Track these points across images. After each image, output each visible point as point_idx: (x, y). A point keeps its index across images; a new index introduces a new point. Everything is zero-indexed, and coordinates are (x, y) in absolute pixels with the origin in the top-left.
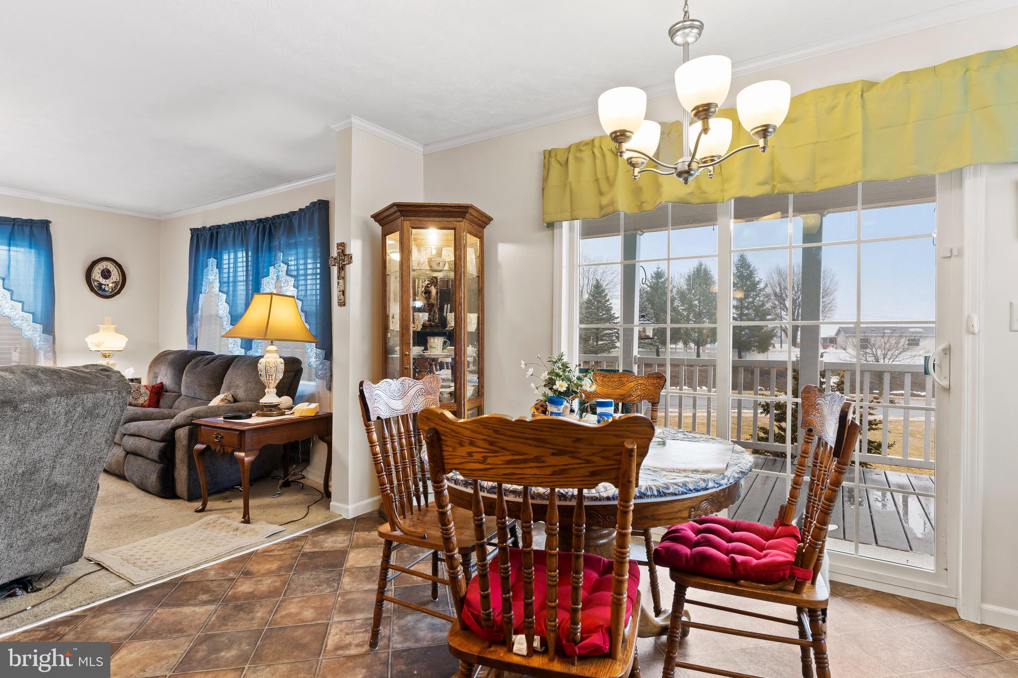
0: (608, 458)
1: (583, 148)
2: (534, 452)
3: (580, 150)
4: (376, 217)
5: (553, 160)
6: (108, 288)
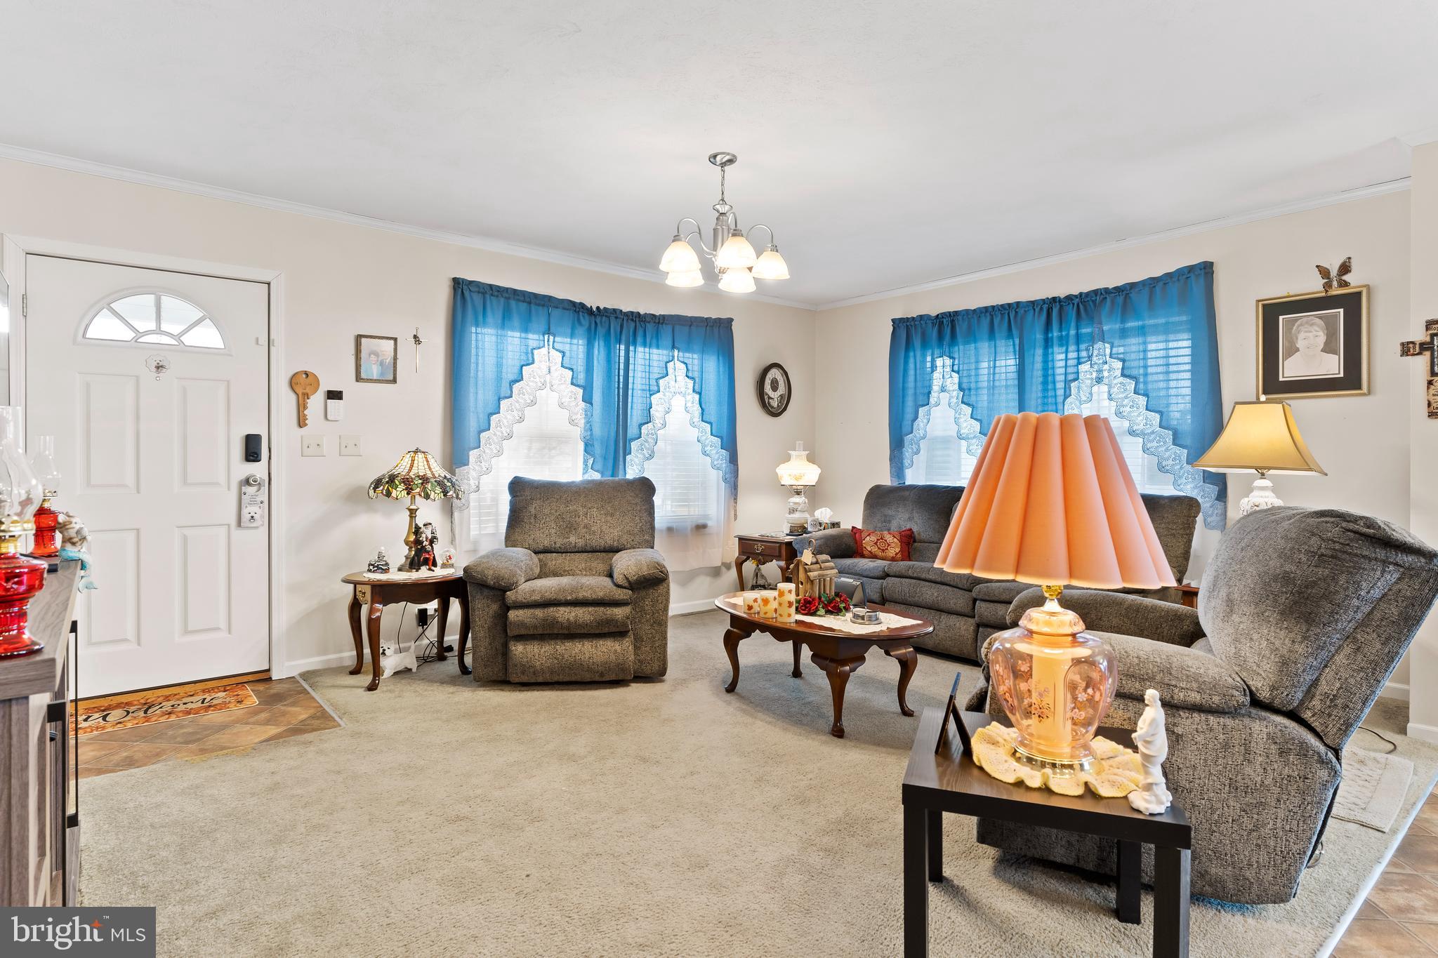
6: (775, 403)
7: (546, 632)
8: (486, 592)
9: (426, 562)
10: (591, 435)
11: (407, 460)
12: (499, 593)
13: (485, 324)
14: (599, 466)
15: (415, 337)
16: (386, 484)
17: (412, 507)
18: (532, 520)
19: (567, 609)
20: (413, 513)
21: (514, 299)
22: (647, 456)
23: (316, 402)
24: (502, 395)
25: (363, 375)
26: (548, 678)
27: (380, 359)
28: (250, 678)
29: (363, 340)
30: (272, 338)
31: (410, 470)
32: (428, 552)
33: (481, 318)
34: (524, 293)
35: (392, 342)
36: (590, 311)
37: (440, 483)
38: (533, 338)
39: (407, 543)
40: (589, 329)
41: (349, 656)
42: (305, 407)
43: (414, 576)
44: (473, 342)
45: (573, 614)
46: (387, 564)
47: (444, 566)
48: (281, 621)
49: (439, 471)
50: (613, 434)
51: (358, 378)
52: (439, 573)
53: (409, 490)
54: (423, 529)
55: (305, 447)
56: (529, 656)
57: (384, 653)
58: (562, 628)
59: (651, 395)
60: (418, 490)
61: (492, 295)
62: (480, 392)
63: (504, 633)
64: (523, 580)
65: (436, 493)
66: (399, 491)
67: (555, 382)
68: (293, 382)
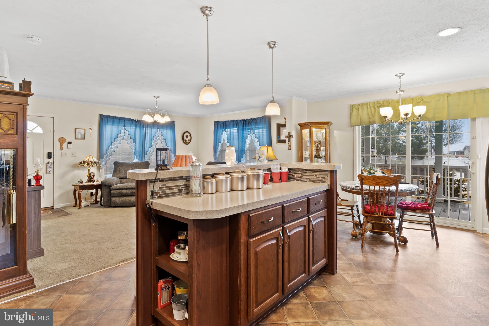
0: (394, 182)
1: (364, 105)
2: (381, 181)
3: (363, 106)
4: (299, 124)
5: (354, 108)
6: (187, 141)
7: (120, 195)
8: (106, 187)
9: (92, 181)
10: (136, 150)
11: (88, 158)
12: (109, 187)
13: (108, 125)
14: (138, 158)
15: (90, 128)
16: (82, 163)
17: (89, 168)
18: (119, 171)
19: (125, 190)
20: (89, 170)
21: (115, 119)
22: (151, 155)
23: (65, 144)
24: (112, 142)
25: (77, 138)
26: (120, 205)
27: (81, 134)
28: (49, 208)
29: (77, 130)
30: (54, 130)
31: (88, 160)
32: (93, 178)
33: (107, 123)
34: (118, 117)
35: (84, 130)
36: (135, 121)
37: (95, 163)
38: (121, 128)
39: (88, 177)
40: (135, 125)
41: (73, 203)
42: (62, 146)
43: (89, 184)
44: (105, 129)
45: (126, 191)
46: (83, 181)
47: (97, 182)
48: (57, 195)
49: (95, 160)
50: (141, 150)
51: (76, 138)
52: (95, 183)
53: (88, 165)
54: (91, 173)
55: (62, 155)
56: (116, 200)
57: (82, 202)
58: (124, 194)
59: (152, 140)
60: (90, 165)
61: (110, 118)
62: (107, 141)
63: (110, 196)
64: (115, 184)
65: (95, 165)
66: (86, 165)
67: (126, 138)
68: (59, 140)
